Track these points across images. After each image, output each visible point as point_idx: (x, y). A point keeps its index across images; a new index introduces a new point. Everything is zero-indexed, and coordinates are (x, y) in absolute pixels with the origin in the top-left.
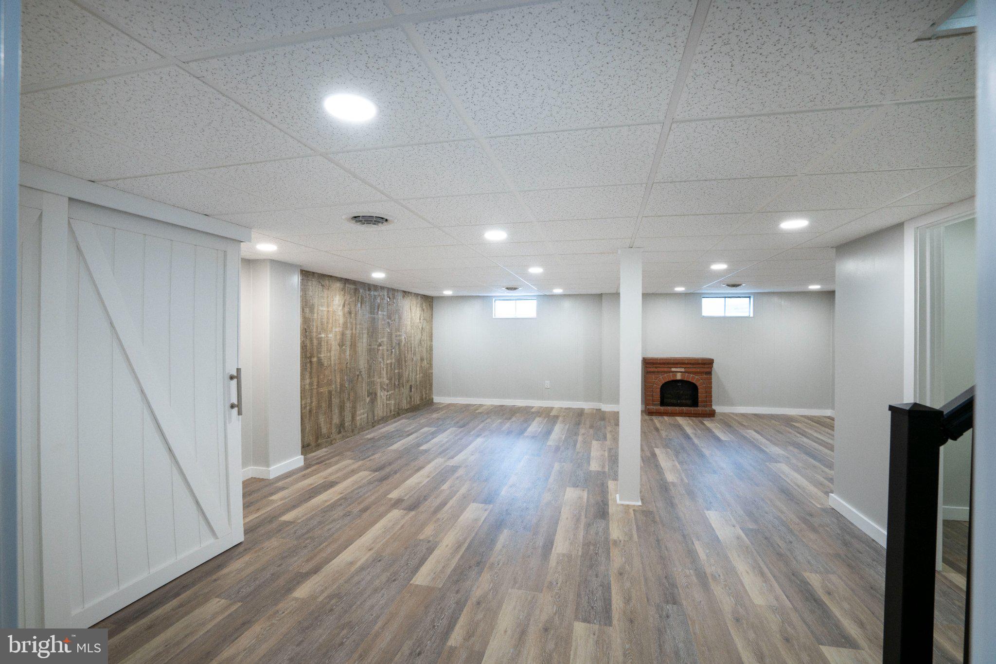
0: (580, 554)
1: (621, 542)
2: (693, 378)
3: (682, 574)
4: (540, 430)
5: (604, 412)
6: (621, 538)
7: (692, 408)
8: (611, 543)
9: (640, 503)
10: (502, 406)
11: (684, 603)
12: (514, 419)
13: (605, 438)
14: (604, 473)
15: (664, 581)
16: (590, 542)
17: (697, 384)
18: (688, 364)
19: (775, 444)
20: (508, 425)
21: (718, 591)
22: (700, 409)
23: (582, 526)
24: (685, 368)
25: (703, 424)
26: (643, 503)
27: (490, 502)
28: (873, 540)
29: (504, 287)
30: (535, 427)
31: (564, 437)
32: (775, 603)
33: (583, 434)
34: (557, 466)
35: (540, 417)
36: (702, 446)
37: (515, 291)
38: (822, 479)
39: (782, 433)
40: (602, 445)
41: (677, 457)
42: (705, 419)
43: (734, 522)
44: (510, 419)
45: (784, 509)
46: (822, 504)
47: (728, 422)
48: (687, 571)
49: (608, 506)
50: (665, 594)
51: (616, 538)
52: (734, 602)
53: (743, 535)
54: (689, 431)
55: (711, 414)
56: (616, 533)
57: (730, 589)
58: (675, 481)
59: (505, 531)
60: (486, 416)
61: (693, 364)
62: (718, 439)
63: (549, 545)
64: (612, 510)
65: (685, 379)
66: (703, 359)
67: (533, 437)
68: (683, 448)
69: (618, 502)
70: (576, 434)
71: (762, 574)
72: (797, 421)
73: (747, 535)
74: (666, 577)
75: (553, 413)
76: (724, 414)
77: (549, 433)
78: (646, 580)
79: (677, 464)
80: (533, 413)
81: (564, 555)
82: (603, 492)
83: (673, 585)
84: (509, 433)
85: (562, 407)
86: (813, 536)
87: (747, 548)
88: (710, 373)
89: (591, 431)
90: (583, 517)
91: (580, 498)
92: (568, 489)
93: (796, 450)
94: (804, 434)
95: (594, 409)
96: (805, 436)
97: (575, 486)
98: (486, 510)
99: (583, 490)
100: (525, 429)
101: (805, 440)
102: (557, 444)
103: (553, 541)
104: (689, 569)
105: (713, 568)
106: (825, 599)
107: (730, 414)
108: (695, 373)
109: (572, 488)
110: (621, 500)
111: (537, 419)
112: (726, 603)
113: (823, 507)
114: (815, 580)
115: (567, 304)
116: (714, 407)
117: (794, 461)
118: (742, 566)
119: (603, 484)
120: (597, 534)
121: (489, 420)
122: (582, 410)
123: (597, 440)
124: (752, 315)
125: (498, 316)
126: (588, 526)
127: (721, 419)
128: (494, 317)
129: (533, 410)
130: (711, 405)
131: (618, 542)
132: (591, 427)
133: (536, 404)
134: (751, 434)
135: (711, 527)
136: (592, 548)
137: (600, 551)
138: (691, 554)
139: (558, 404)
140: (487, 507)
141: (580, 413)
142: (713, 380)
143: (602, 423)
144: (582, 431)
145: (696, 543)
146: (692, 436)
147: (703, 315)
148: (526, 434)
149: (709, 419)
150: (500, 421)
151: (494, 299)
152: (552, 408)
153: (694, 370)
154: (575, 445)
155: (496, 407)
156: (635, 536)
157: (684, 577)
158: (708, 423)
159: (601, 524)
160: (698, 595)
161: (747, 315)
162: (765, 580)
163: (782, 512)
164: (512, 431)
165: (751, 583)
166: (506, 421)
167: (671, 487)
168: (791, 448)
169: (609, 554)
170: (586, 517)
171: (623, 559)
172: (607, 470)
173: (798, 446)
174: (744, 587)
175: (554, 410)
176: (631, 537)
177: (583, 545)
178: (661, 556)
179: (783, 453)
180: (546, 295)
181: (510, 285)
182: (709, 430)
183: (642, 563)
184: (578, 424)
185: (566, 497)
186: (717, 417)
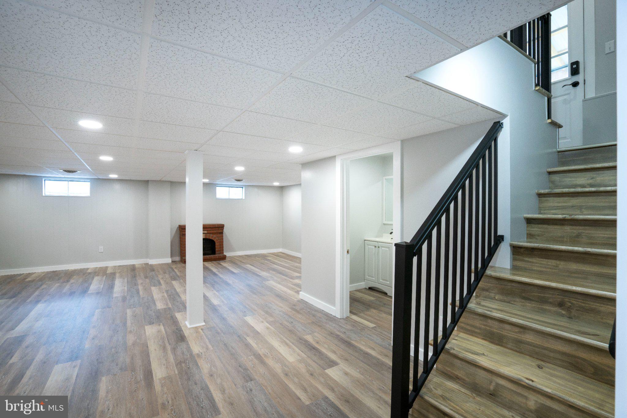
0: (177, 372)
1: (202, 353)
2: (212, 237)
3: (248, 361)
4: (102, 287)
5: (151, 265)
6: (201, 351)
7: (211, 256)
8: (196, 357)
9: (204, 324)
10: (54, 272)
11: (256, 377)
12: (72, 281)
13: (160, 284)
14: (169, 309)
15: (240, 369)
16: (181, 361)
17: (215, 240)
18: (209, 228)
19: (264, 271)
20: (68, 287)
21: (271, 362)
22: (217, 256)
23: (169, 352)
24: (207, 231)
25: (221, 264)
26: (205, 323)
27: (77, 358)
28: (323, 310)
29: (62, 170)
30: (96, 285)
31: (126, 288)
32: (299, 358)
33: (142, 284)
34: (129, 312)
35: (98, 275)
36: (225, 279)
37: (73, 174)
38: (291, 286)
39: (264, 264)
40: (159, 289)
41: (214, 287)
42: (221, 261)
43: (261, 319)
44: (68, 281)
45: (281, 305)
46: (296, 298)
47: (234, 261)
48: (249, 357)
49: (182, 331)
50: (244, 377)
51: (198, 352)
52: (280, 365)
53: (270, 326)
54: (214, 270)
55: (224, 258)
56: (196, 349)
57: (276, 359)
58: (219, 303)
59: (104, 379)
60: (40, 283)
61: (212, 228)
62: (233, 273)
63: (149, 374)
64: (186, 333)
65: (208, 238)
66: (218, 225)
67: (98, 293)
68: (215, 282)
69: (189, 326)
70: (136, 284)
71: (287, 344)
72: (268, 257)
73: (270, 324)
74: (240, 366)
75: (109, 271)
76: (231, 257)
77: (112, 287)
78: (229, 373)
79: (216, 293)
80: (90, 273)
81: (165, 378)
82: (175, 322)
83: (246, 369)
84: (72, 294)
85: (115, 265)
86: (300, 316)
87: (274, 332)
88: (222, 233)
89: (147, 280)
90: (167, 344)
91: (159, 331)
92: (146, 327)
93: (274, 272)
94: (274, 263)
95: (143, 264)
96: (275, 264)
97: (151, 323)
98: (74, 367)
99: (159, 325)
100: (88, 288)
101: (275, 266)
102: (122, 295)
103: (152, 370)
104: (250, 356)
105: (262, 350)
106: (317, 346)
107: (234, 257)
108: (212, 233)
109: (150, 326)
110: (190, 324)
111: (96, 278)
112: (277, 368)
113: (298, 300)
114: (309, 338)
115: (117, 187)
116: (225, 254)
117: (275, 278)
118: (276, 343)
119: (172, 317)
120: (183, 353)
121: (44, 286)
122: (134, 265)
123: (154, 286)
124: (244, 198)
125: (47, 194)
126: (174, 350)
127: (230, 260)
128: (44, 195)
129: (89, 271)
130: (223, 253)
131: (200, 354)
132: (146, 277)
133: (91, 266)
134: (249, 266)
135: (251, 326)
136: (183, 365)
137: (191, 366)
138: (248, 346)
139: (111, 264)
140: (74, 364)
141: (133, 268)
142: (224, 237)
143: (153, 273)
144: (140, 281)
145: (248, 338)
146: (217, 273)
147: (217, 197)
148: (89, 292)
149: (223, 261)
150: (57, 285)
151: (43, 179)
152: (107, 267)
153: (212, 232)
154: (138, 293)
155: (48, 273)
156: (210, 346)
157: (250, 361)
158: (223, 263)
159: (183, 346)
160: (261, 369)
161: (240, 198)
162: (290, 347)
163: (282, 308)
164: (74, 292)
165: (283, 351)
166: (65, 284)
167: (218, 308)
168: (271, 271)
169: (197, 365)
170: (170, 344)
171: (209, 364)
172: (170, 306)
173: (274, 270)
174: (281, 355)
175: (108, 269)
176: (207, 349)
177: (177, 365)
178: (231, 354)
179: (269, 275)
180: (99, 179)
181: (69, 168)
182: (225, 268)
183: (222, 363)
184: (134, 277)
185: (147, 333)
186: (227, 259)
